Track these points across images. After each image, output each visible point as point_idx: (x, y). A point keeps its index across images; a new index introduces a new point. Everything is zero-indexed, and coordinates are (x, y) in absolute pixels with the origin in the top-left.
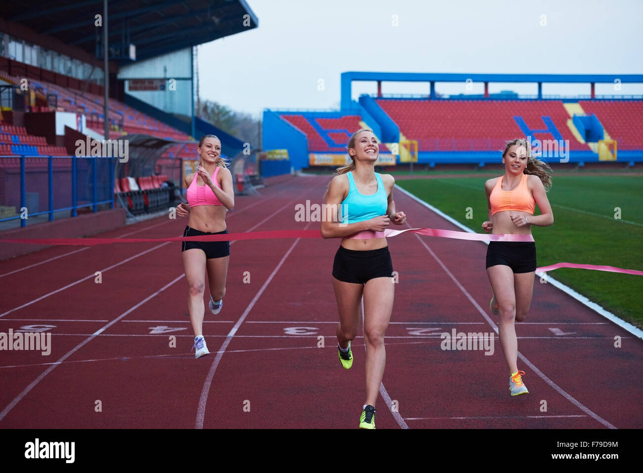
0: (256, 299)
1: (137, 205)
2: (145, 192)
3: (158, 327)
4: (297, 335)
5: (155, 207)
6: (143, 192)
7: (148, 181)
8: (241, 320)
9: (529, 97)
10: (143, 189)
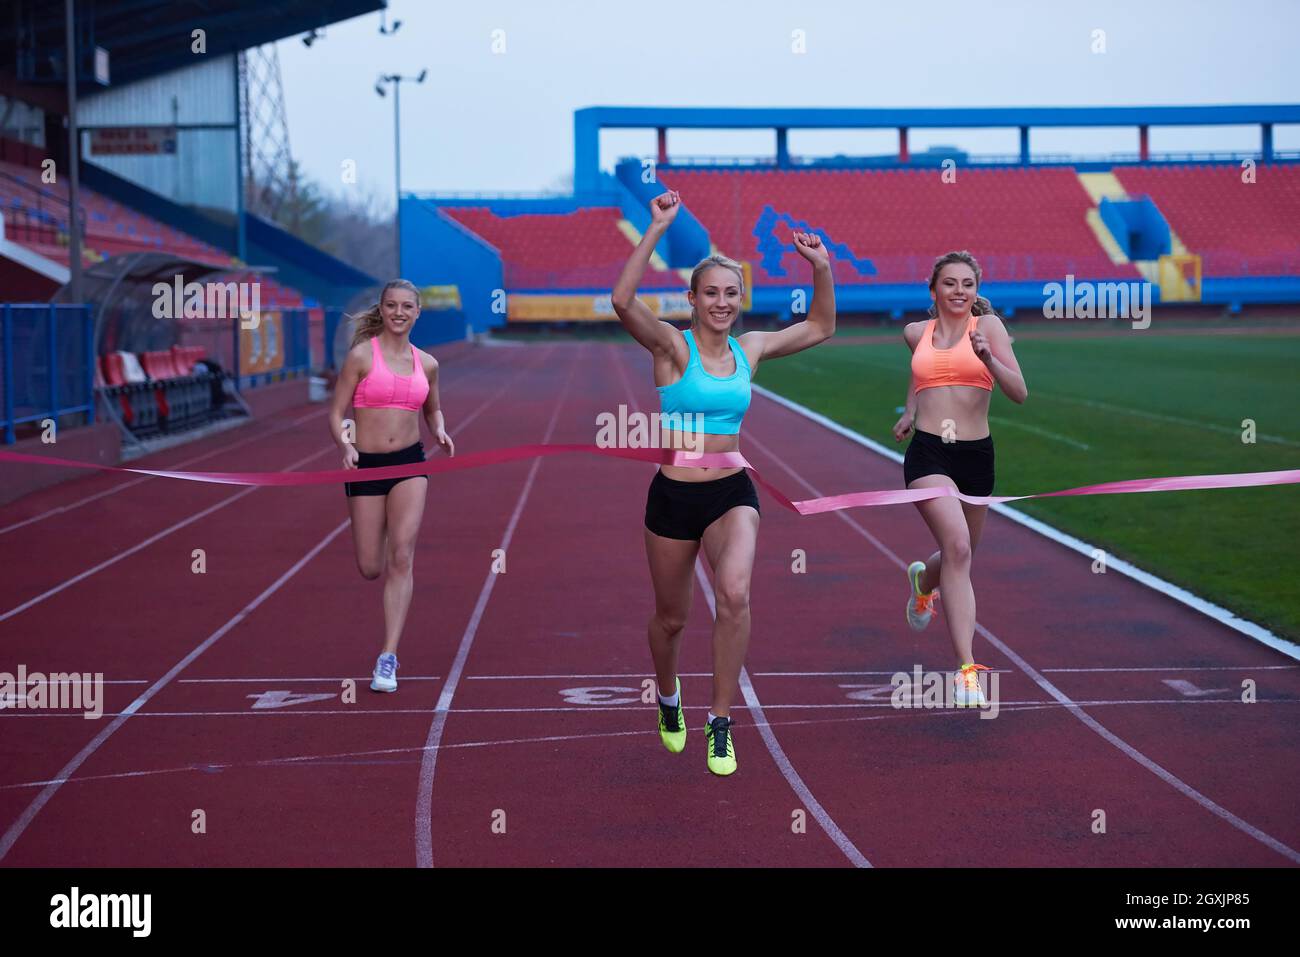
0: (473, 624)
1: (141, 415)
2: (160, 386)
3: (268, 694)
4: (594, 706)
5: (180, 419)
6: (155, 385)
7: (164, 361)
8: (456, 673)
9: (999, 161)
10: (154, 378)
